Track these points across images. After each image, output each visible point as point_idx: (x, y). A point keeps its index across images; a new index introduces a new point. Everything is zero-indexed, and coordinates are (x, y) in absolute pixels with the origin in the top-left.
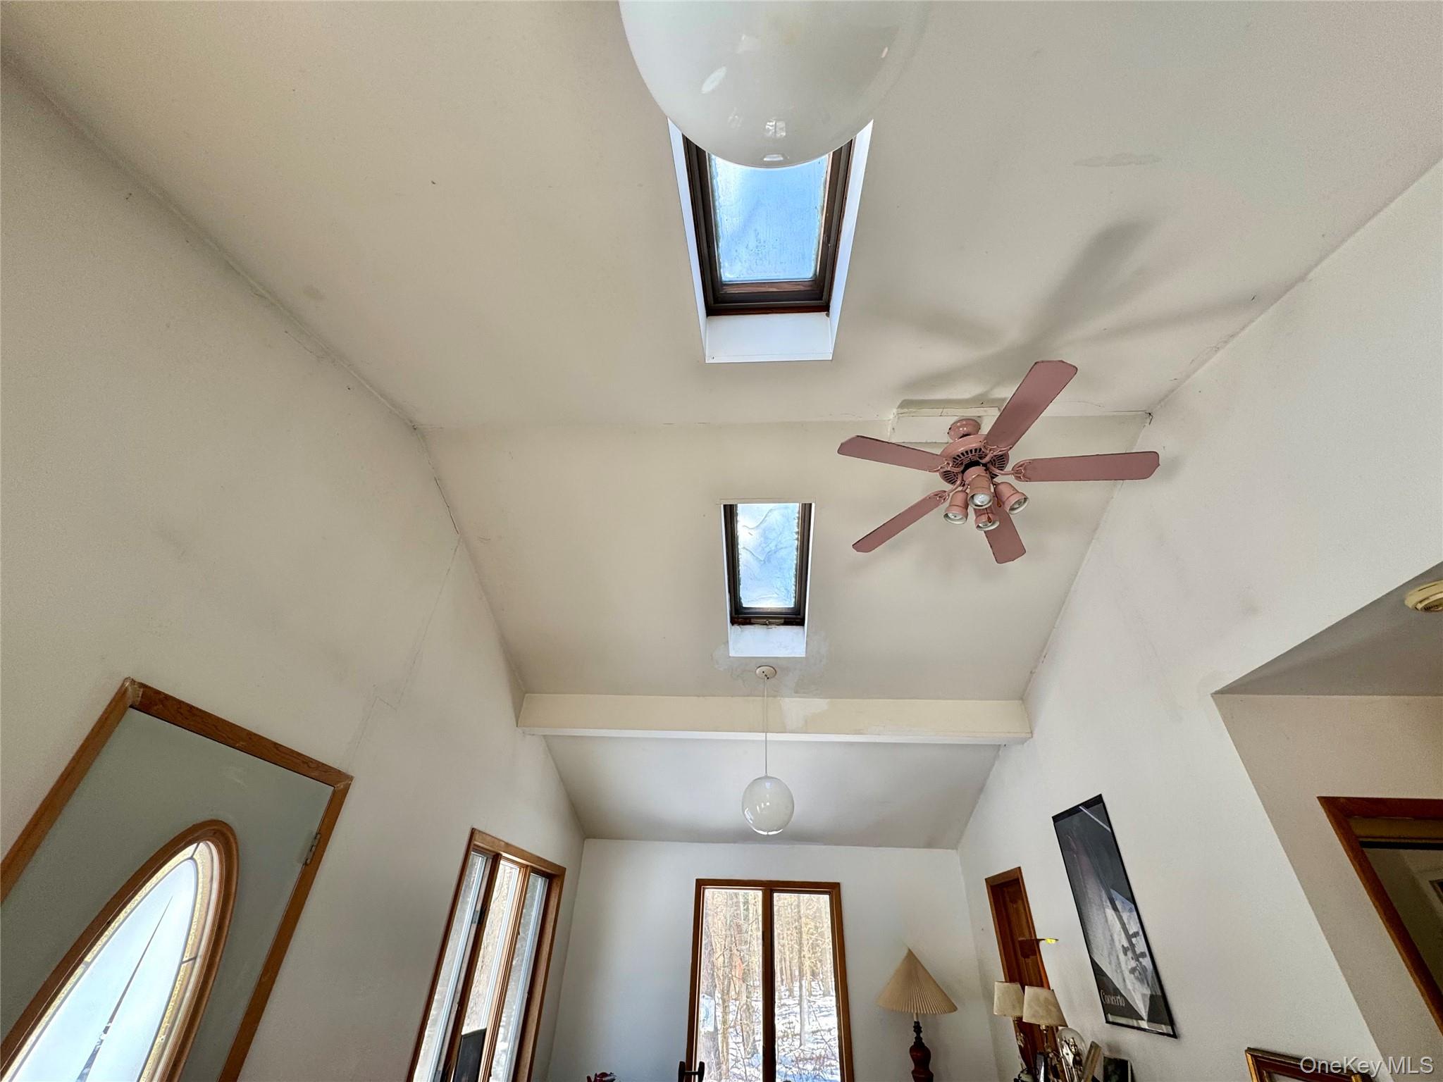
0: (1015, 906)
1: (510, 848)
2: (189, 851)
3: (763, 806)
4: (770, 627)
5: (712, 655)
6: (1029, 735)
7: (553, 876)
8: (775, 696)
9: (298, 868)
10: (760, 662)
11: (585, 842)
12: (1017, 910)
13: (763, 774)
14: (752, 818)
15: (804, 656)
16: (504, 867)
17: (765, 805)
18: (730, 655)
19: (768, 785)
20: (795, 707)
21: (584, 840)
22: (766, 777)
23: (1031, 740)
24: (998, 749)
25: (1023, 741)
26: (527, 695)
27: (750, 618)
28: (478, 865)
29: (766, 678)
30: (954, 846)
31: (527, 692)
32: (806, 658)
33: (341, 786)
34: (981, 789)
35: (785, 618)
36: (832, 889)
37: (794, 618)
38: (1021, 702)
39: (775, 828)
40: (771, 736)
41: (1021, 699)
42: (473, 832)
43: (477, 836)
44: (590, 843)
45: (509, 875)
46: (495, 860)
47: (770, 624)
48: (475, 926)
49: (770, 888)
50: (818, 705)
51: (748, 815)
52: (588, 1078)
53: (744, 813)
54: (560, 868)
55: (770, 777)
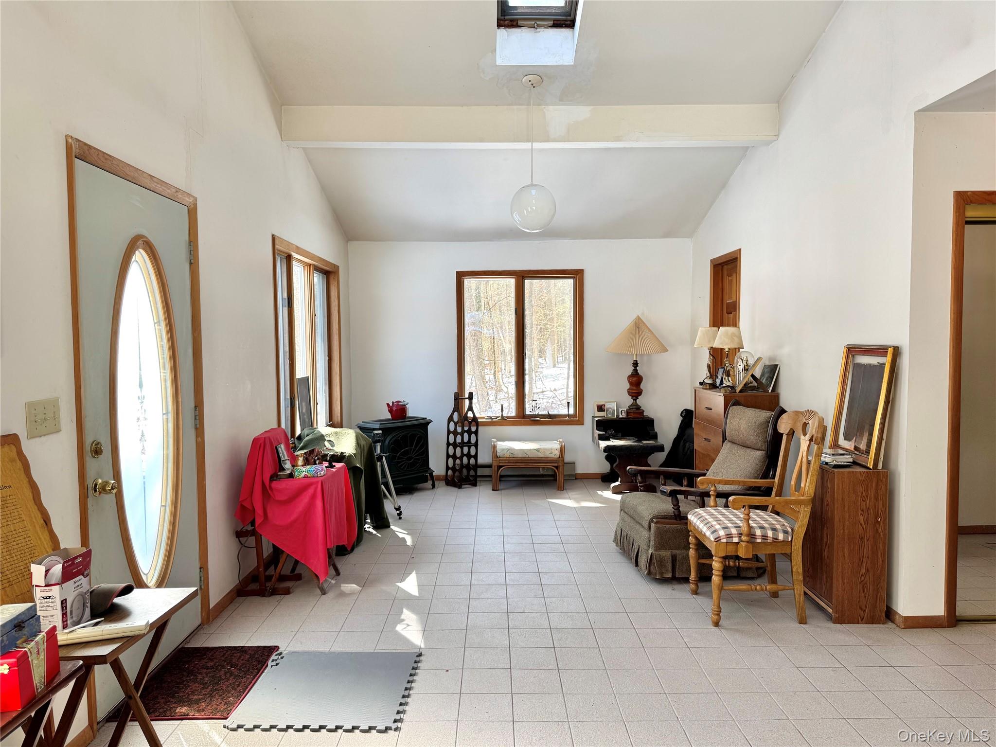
0: (730, 279)
1: (299, 251)
2: (134, 257)
3: (529, 209)
4: (537, 29)
5: (478, 64)
6: (776, 138)
7: (328, 273)
8: (539, 105)
9: (187, 267)
10: (527, 71)
11: (348, 244)
12: (731, 281)
13: (530, 182)
14: (520, 219)
15: (572, 64)
16: (295, 266)
17: (527, 210)
18: (497, 64)
19: (534, 192)
20: (558, 115)
21: (347, 243)
22: (532, 185)
23: (776, 142)
24: (744, 152)
25: (768, 143)
26: (284, 108)
27: (516, 20)
28: (279, 265)
29: (532, 87)
30: (690, 235)
31: (283, 105)
32: (574, 67)
33: (192, 206)
34: (724, 185)
35: (555, 19)
36: (577, 275)
37: (565, 19)
38: (777, 105)
39: (539, 228)
40: (537, 145)
41: (778, 102)
42: (274, 238)
43: (276, 242)
45: (299, 275)
46: (289, 261)
47: (538, 26)
48: (286, 310)
49: (521, 277)
50: (581, 112)
51: (517, 217)
52: (388, 404)
53: (512, 215)
54: (334, 265)
55: (536, 185)
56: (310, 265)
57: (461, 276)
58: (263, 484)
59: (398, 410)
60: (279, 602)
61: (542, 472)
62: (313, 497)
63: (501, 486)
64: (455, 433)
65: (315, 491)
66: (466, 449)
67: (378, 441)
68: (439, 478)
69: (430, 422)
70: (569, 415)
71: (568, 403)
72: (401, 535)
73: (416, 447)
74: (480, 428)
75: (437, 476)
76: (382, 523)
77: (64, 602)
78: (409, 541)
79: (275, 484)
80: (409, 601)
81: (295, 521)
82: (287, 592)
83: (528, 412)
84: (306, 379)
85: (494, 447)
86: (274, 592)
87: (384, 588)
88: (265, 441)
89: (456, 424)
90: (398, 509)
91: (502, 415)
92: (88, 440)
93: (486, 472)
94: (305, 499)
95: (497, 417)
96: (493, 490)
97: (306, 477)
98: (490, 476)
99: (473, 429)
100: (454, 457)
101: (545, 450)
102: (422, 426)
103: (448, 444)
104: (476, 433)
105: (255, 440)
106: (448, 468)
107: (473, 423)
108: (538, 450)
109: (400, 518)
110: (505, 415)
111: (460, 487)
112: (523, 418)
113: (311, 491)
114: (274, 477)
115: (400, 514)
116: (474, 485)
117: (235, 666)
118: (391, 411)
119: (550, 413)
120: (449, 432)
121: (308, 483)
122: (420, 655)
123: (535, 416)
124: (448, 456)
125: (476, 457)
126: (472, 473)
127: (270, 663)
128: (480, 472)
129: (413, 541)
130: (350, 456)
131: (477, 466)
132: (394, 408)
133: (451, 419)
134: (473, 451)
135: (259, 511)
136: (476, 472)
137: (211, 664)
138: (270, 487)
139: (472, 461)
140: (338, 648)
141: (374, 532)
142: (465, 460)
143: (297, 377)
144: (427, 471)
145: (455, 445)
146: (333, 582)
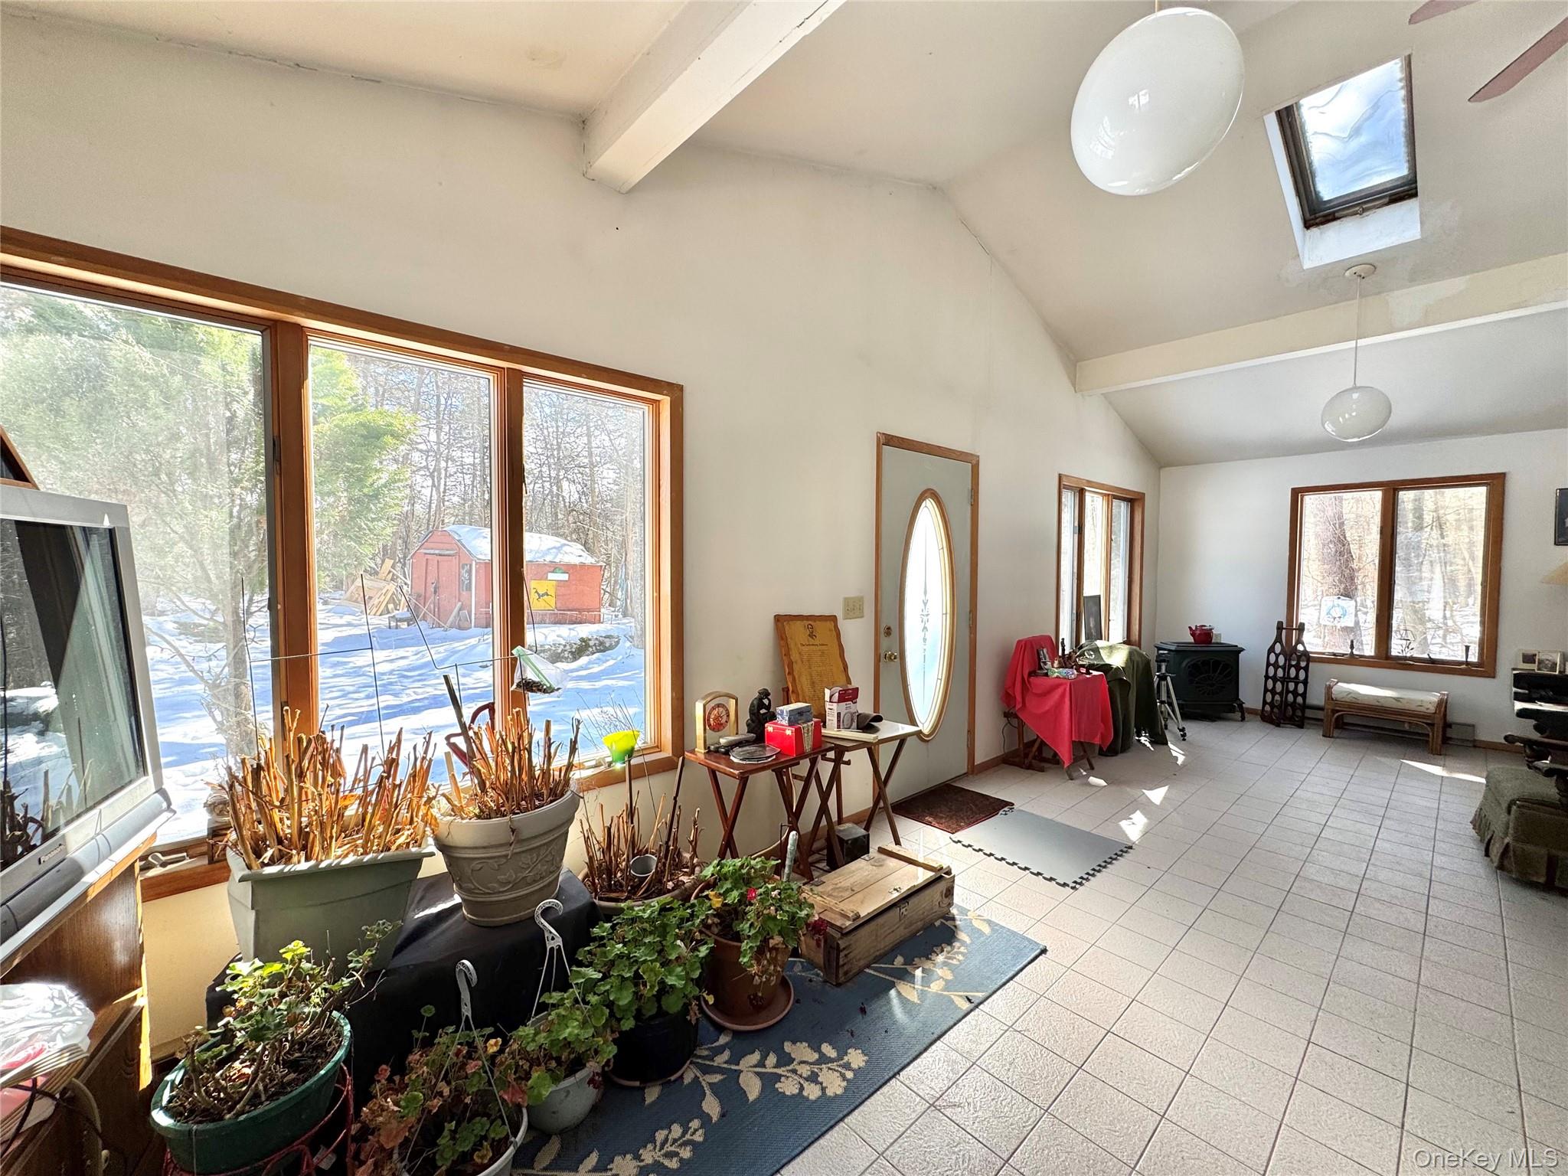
1: (1090, 483)
2: (924, 504)
3: (1347, 416)
4: (1365, 214)
5: (1278, 275)
7: (1134, 500)
8: (1379, 294)
9: (969, 508)
10: (1348, 264)
11: (1161, 470)
13: (1351, 385)
14: (1335, 429)
15: (1418, 237)
16: (1088, 497)
17: (1344, 417)
18: (1303, 268)
19: (1355, 396)
20: (1407, 299)
21: (1159, 469)
22: (1355, 388)
26: (1078, 364)
27: (1334, 212)
28: (1069, 498)
29: (1359, 279)
31: (1077, 361)
32: (1421, 240)
33: (974, 462)
35: (1391, 195)
36: (1492, 480)
37: (1404, 192)
39: (1365, 434)
40: (1362, 342)
42: (1060, 476)
43: (1064, 479)
44: (1164, 472)
45: (1095, 504)
46: (1081, 492)
47: (1364, 210)
48: (1076, 536)
49: (1389, 488)
50: (1449, 286)
51: (1329, 427)
52: (1190, 628)
53: (1323, 425)
54: (1139, 493)
55: (1359, 387)
56: (1109, 495)
57: (1297, 494)
58: (1023, 678)
59: (1203, 635)
60: (1032, 774)
61: (1406, 727)
62: (1063, 696)
63: (1336, 733)
64: (1276, 666)
65: (1065, 689)
66: (1292, 686)
67: (1164, 661)
68: (1253, 712)
69: (1243, 650)
70: (1467, 663)
71: (1467, 648)
72: (1174, 754)
73: (1220, 673)
74: (1311, 664)
75: (1247, 709)
76: (1159, 740)
77: (839, 714)
78: (1181, 759)
79: (1032, 679)
80: (1147, 807)
81: (1047, 712)
82: (1042, 770)
83: (1394, 653)
84: (1097, 599)
85: (1329, 688)
86: (1030, 767)
87: (1128, 789)
88: (1025, 644)
89: (1277, 656)
90: (1183, 730)
91: (1352, 652)
92: (883, 626)
93: (1320, 715)
94: (1056, 695)
95: (1343, 655)
96: (1323, 736)
97: (1057, 677)
98: (1321, 720)
99: (1303, 664)
100: (1273, 692)
101: (1410, 701)
102: (1234, 652)
103: (1267, 677)
104: (1306, 669)
105: (1019, 642)
106: (1265, 703)
107: (1303, 657)
108: (1397, 699)
109: (1184, 740)
110: (1355, 652)
111: (1278, 725)
112: (1384, 658)
113: (1060, 690)
114: (1032, 674)
115: (1184, 735)
116: (1301, 726)
117: (976, 806)
118: (1193, 635)
119: (1433, 656)
120: (1268, 664)
121: (1058, 683)
122: (1131, 848)
123: (1405, 658)
124: (1266, 690)
125: (1304, 695)
126: (1299, 713)
127: (1001, 812)
128: (1309, 713)
129: (1184, 762)
130: (1118, 668)
131: (1305, 706)
132: (1198, 632)
133: (1271, 650)
134: (1301, 688)
135: (1019, 698)
136: (1303, 712)
137: (960, 799)
138: (1029, 682)
139: (1300, 700)
140: (1059, 819)
141: (1148, 745)
142: (1290, 698)
143: (1085, 595)
144: (1235, 701)
145: (1275, 679)
146: (1085, 773)
